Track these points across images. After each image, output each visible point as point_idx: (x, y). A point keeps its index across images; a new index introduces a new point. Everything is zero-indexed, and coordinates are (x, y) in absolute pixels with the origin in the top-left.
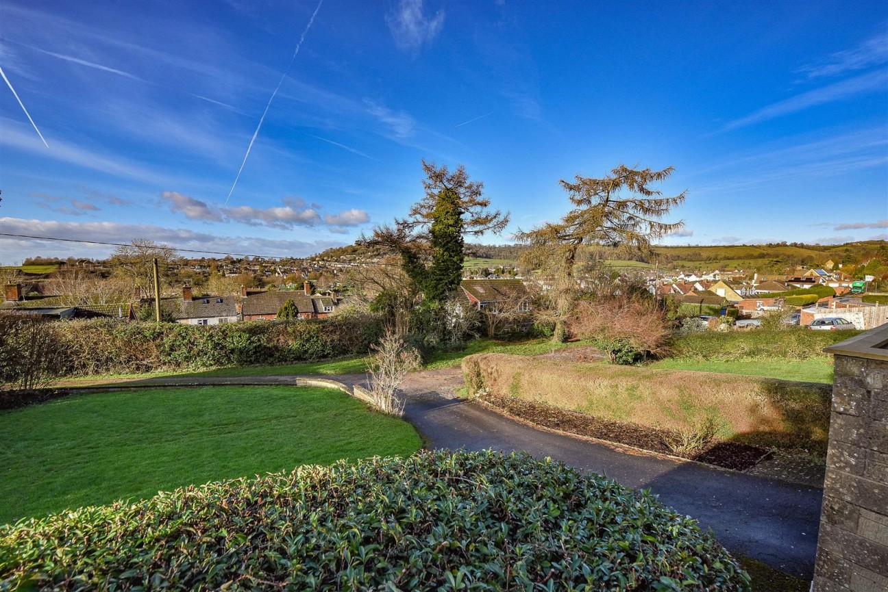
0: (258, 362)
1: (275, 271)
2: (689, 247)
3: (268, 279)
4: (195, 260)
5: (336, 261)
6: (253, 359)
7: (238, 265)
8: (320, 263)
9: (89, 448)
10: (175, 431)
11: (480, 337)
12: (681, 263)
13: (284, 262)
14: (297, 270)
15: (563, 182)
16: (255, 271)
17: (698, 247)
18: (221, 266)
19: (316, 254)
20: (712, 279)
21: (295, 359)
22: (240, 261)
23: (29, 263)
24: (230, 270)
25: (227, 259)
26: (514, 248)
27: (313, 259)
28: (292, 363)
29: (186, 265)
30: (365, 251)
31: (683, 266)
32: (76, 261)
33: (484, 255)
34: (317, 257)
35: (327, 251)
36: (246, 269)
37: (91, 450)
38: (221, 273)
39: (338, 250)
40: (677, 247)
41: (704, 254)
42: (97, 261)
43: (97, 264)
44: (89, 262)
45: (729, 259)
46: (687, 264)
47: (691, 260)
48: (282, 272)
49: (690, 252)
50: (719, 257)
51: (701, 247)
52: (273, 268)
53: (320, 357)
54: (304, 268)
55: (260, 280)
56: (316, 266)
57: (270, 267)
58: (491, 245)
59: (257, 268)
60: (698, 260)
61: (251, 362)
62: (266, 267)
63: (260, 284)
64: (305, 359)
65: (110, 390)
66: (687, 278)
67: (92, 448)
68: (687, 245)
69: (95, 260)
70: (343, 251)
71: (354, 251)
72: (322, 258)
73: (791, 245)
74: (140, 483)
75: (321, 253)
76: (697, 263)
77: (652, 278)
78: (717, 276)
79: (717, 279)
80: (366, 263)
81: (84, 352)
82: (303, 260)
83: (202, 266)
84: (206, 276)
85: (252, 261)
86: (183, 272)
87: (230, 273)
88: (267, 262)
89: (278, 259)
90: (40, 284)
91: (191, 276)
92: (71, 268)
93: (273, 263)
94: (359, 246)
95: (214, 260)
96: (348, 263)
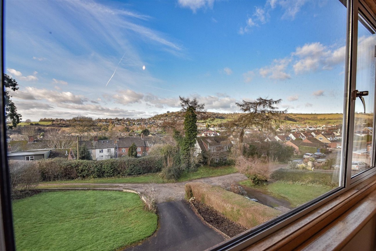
0: (114, 176)
1: (134, 124)
2: (312, 114)
3: (131, 128)
4: (104, 119)
5: (159, 120)
6: (112, 175)
7: (120, 122)
8: (153, 120)
9: (40, 224)
10: (71, 216)
11: (203, 166)
12: (308, 121)
13: (139, 120)
14: (143, 124)
15: (237, 103)
16: (126, 124)
17: (316, 114)
18: (114, 122)
20: (322, 129)
21: (128, 175)
22: (121, 120)
23: (41, 120)
25: (116, 119)
26: (233, 114)
27: (150, 119)
28: (127, 177)
29: (100, 121)
30: (171, 116)
31: (309, 123)
32: (59, 120)
34: (151, 118)
35: (156, 115)
36: (123, 123)
37: (40, 225)
38: (113, 125)
39: (160, 115)
40: (306, 114)
41: (319, 117)
42: (67, 120)
43: (66, 121)
44: (64, 120)
45: (330, 120)
46: (310, 121)
47: (313, 120)
48: (137, 125)
49: (312, 116)
50: (326, 119)
51: (317, 114)
52: (134, 123)
53: (138, 174)
54: (146, 123)
55: (128, 129)
56: (151, 122)
57: (133, 122)
58: (224, 113)
59: (127, 123)
60: (316, 120)
61: (111, 176)
62: (131, 122)
63: (128, 130)
64: (132, 175)
65: (56, 190)
66: (310, 129)
67: (41, 224)
68: (311, 113)
69: (66, 119)
70: (162, 116)
71: (166, 116)
72: (153, 118)
73: (360, 113)
74: (50, 245)
75: (153, 116)
76: (315, 122)
77: (294, 128)
78: (324, 128)
79: (324, 129)
81: (50, 172)
82: (146, 119)
83: (106, 122)
84: (107, 126)
85: (126, 120)
86: (99, 124)
87: (117, 125)
88: (132, 120)
89: (136, 119)
90: (45, 129)
91: (102, 126)
92: (56, 123)
93: (134, 121)
94: (168, 114)
95: (111, 119)
96: (164, 120)
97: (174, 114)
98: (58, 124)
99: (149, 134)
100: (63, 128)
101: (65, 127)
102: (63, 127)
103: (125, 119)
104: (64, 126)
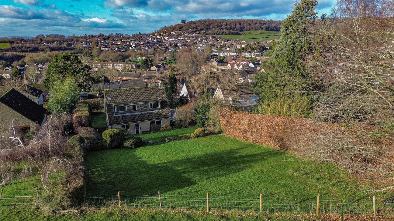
1: (130, 46)
4: (82, 37)
5: (168, 36)
7: (107, 41)
8: (158, 37)
13: (135, 38)
14: (143, 45)
16: (118, 46)
18: (98, 41)
19: (155, 31)
22: (108, 38)
24: (104, 46)
25: (101, 35)
27: (153, 34)
29: (78, 41)
30: (188, 28)
33: (275, 29)
34: (156, 33)
35: (163, 28)
36: (113, 44)
38: (99, 48)
39: (170, 28)
43: (30, 43)
54: (148, 43)
57: (127, 42)
59: (119, 43)
62: (124, 42)
70: (173, 28)
71: (181, 28)
80: (189, 38)
82: (147, 35)
83: (87, 43)
84: (90, 50)
85: (115, 37)
86: (77, 46)
87: (104, 48)
88: (124, 37)
89: (131, 35)
90: (4, 55)
91: (82, 50)
92: (17, 45)
93: (128, 38)
94: (184, 25)
95: (93, 36)
96: (176, 37)
97: (193, 25)
98: (20, 48)
99: (152, 65)
100: (29, 53)
101: (30, 51)
102: (27, 52)
103: (114, 35)
104: (28, 50)
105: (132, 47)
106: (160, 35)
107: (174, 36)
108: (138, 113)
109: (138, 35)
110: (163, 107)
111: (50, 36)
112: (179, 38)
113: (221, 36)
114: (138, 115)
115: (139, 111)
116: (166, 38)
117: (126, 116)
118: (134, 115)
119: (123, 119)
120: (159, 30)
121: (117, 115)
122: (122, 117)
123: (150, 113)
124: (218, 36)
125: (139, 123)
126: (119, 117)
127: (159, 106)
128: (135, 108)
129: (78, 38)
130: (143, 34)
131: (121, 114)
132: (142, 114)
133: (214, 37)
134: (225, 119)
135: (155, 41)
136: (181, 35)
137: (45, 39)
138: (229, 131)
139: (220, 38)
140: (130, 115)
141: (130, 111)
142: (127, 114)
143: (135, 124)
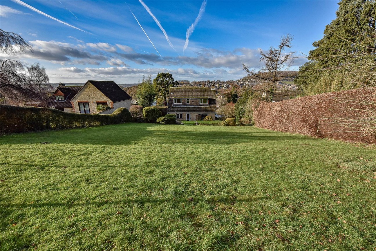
3: (220, 90)
8: (242, 82)
16: (216, 87)
18: (206, 84)
19: (240, 78)
22: (212, 82)
25: (208, 81)
27: (239, 81)
34: (241, 80)
35: (246, 77)
52: (222, 85)
59: (217, 85)
62: (220, 85)
71: (257, 77)
82: (235, 81)
83: (200, 85)
85: (216, 82)
86: (194, 87)
88: (221, 82)
89: (225, 81)
93: (223, 83)
95: (204, 82)
96: (253, 82)
105: (224, 88)
106: (243, 81)
107: (252, 82)
108: (191, 106)
109: (229, 81)
110: (211, 104)
111: (182, 81)
112: (255, 83)
113: (285, 82)
114: (190, 107)
115: (191, 105)
116: (247, 83)
117: (181, 107)
118: (186, 107)
119: (178, 109)
120: (243, 78)
121: (174, 106)
122: (178, 108)
123: (200, 107)
124: (284, 82)
125: (190, 114)
126: (176, 107)
127: (208, 103)
128: (188, 102)
129: (196, 82)
130: (233, 81)
131: (178, 105)
132: (193, 107)
133: (280, 83)
134: (257, 110)
135: (239, 84)
136: (257, 81)
137: (180, 83)
138: (259, 123)
139: (284, 83)
140: (184, 107)
141: (184, 104)
142: (182, 106)
143: (187, 114)
